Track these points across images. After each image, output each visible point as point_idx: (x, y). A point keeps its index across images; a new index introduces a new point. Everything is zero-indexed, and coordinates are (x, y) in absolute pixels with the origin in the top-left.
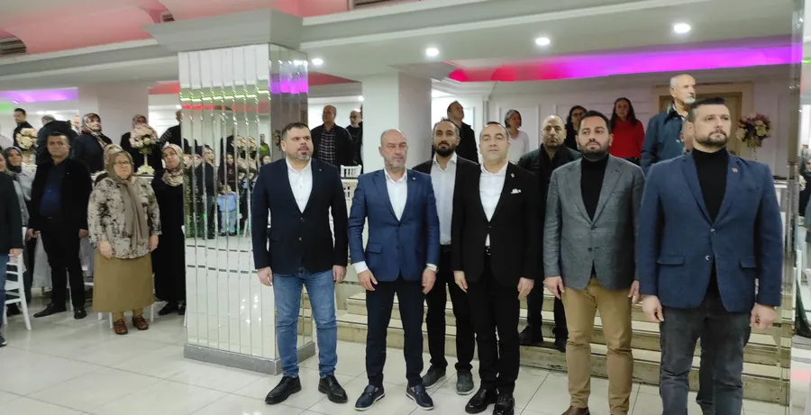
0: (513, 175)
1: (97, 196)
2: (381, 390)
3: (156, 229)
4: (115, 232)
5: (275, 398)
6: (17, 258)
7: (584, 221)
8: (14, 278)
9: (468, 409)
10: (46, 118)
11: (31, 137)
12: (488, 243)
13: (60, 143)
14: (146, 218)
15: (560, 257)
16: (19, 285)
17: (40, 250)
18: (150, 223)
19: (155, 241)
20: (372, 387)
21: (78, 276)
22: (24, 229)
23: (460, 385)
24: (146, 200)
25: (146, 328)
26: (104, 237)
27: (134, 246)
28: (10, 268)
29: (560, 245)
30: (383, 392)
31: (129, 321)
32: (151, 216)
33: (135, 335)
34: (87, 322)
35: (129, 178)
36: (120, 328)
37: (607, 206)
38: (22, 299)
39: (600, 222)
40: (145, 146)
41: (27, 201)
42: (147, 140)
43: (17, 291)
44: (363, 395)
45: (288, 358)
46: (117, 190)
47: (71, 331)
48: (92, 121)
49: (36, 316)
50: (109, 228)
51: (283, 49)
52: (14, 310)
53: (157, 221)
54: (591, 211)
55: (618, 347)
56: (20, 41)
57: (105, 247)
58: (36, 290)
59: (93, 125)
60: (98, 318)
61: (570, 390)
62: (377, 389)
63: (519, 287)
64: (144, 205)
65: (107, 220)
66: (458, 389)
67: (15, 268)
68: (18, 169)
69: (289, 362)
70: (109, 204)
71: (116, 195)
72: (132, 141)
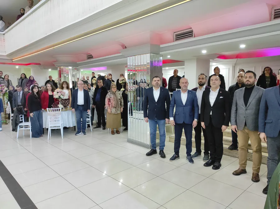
0: (221, 92)
1: (108, 96)
2: (178, 156)
3: (122, 106)
4: (112, 106)
5: (149, 154)
6: (89, 112)
7: (243, 107)
8: (88, 118)
9: (204, 165)
10: (99, 75)
11: (96, 80)
12: (211, 114)
13: (100, 82)
14: (120, 103)
15: (236, 119)
16: (90, 119)
17: (95, 112)
18: (121, 104)
19: (122, 109)
20: (175, 155)
21: (104, 119)
22: (91, 105)
23: (204, 158)
24: (120, 98)
25: (119, 134)
26: (109, 107)
27: (116, 111)
28: (88, 115)
29: (236, 115)
30: (179, 157)
31: (115, 131)
32: (121, 102)
33: (116, 135)
34: (105, 131)
35: (116, 92)
36: (113, 133)
37: (251, 103)
38: (90, 123)
39: (249, 108)
40: (123, 83)
41: (92, 98)
42: (123, 81)
43: (89, 121)
44: (173, 157)
45: (153, 144)
46: (113, 95)
47: (101, 132)
48: (110, 76)
49: (94, 128)
50: (110, 105)
51: (154, 54)
52: (89, 126)
53: (123, 104)
54: (246, 104)
55: (255, 150)
56: (91, 55)
57: (109, 111)
58: (94, 122)
59: (110, 77)
60: (108, 130)
61: (239, 163)
62: (177, 156)
63: (222, 128)
64: (119, 99)
65: (110, 103)
66: (203, 159)
67: (89, 115)
68: (90, 89)
69: (153, 145)
70: (110, 99)
71: (112, 96)
72: (119, 81)
